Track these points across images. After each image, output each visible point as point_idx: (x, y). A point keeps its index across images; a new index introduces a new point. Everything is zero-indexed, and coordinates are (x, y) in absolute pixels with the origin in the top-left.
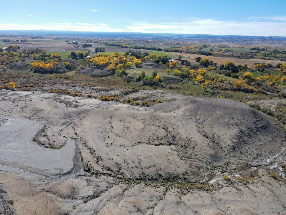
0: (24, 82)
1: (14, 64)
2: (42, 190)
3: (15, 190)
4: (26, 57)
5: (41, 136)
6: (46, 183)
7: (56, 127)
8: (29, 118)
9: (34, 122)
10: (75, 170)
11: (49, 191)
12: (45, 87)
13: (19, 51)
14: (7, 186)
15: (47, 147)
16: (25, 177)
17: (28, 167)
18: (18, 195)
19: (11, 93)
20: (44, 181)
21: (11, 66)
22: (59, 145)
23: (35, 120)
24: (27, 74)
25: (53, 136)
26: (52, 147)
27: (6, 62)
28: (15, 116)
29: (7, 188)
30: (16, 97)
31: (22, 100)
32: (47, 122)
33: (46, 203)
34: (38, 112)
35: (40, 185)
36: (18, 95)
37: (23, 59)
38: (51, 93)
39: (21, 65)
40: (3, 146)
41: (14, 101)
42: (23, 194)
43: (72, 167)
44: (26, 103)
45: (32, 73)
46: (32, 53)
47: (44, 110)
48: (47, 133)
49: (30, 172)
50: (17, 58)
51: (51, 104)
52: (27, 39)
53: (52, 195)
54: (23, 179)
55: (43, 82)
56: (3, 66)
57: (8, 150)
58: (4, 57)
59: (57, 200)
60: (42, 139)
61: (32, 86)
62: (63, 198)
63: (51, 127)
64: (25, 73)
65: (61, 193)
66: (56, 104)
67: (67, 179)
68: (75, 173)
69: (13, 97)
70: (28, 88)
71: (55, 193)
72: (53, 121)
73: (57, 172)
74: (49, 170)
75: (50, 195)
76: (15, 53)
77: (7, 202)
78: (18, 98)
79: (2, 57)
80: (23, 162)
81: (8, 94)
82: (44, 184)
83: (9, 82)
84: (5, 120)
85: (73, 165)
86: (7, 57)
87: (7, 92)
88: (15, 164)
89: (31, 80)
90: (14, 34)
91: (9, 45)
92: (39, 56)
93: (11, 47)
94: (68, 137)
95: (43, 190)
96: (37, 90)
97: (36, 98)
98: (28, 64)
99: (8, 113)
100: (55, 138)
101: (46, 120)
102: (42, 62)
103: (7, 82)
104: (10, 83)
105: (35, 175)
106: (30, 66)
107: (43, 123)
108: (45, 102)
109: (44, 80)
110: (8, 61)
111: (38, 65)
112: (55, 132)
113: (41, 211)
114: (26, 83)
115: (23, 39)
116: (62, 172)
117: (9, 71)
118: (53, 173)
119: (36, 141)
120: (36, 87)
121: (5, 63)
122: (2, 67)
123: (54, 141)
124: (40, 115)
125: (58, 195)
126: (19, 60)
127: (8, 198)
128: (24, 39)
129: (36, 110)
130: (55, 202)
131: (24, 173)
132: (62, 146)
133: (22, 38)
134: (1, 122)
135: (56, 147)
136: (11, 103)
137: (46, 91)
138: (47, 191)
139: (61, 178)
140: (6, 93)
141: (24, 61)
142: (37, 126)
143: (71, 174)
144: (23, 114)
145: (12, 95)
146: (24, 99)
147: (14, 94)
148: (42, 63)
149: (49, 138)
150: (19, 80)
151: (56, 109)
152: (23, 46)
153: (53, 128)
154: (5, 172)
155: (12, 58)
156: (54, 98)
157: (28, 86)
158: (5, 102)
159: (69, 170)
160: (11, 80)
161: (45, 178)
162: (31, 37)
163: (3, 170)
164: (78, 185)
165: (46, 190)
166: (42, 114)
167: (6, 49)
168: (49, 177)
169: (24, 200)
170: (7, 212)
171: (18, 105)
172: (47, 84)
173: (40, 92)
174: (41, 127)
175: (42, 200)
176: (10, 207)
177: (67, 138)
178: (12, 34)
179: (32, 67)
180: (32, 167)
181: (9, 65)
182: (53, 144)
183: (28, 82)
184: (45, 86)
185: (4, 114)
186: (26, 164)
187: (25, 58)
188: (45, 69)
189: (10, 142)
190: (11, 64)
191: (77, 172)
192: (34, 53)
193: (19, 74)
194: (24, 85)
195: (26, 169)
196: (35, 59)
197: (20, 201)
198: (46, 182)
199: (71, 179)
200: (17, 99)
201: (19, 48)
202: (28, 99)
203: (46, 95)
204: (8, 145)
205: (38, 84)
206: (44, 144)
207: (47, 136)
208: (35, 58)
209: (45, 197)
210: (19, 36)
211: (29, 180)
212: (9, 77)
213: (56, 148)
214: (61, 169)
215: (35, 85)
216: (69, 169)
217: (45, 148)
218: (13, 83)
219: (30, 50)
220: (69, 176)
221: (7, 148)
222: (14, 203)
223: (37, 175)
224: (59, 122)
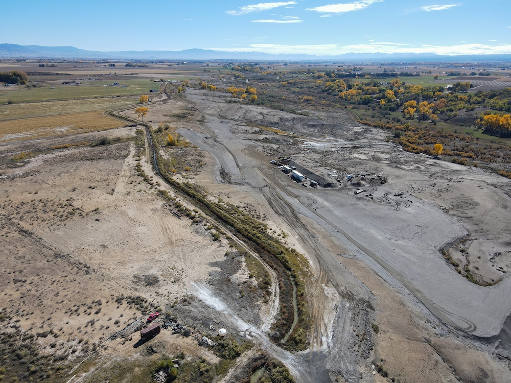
0: (459, 147)
1: (452, 114)
2: (425, 340)
3: (387, 314)
4: (479, 103)
5: (457, 249)
6: (437, 333)
7: (491, 244)
8: (446, 211)
9: (453, 221)
10: (500, 342)
11: (437, 349)
12: (494, 163)
13: (470, 92)
14: (379, 302)
15: (460, 273)
16: (407, 303)
17: (417, 290)
18: (388, 324)
19: (432, 161)
20: (435, 328)
21: (447, 117)
22: (485, 279)
23: (455, 218)
24: (469, 134)
25: (479, 258)
26: (469, 277)
27: (441, 110)
28: (426, 200)
29: (378, 304)
30: (437, 169)
31: (445, 177)
32: (475, 227)
33: (426, 365)
34: (467, 205)
35: (426, 329)
36: (442, 167)
37: (471, 106)
38: (504, 178)
39: (465, 116)
40: (393, 240)
41: (431, 176)
42: (397, 328)
43: (496, 333)
44: (449, 183)
45: (479, 134)
46: (492, 96)
47: (477, 204)
48: (468, 248)
49: (417, 301)
50: (462, 104)
51: (497, 198)
52: (494, 70)
53: (439, 358)
54: (403, 305)
55: (494, 153)
56: (435, 116)
57: (397, 250)
58: (441, 102)
59: (445, 374)
60: (456, 256)
61: (470, 157)
62: (457, 377)
63: (481, 240)
64: (467, 131)
65: (456, 367)
66: (507, 200)
67: (478, 350)
68: (497, 348)
69: (433, 169)
70: (462, 159)
71: (447, 360)
72: (488, 231)
73: (464, 326)
74: (450, 314)
75: (436, 357)
76: (460, 95)
77: (371, 325)
78: (439, 172)
79: (438, 101)
80: (413, 279)
81: (426, 163)
82: (432, 330)
83: (435, 143)
84: (408, 202)
85: (499, 331)
86: (446, 101)
87: (426, 159)
88: (399, 275)
89: (473, 146)
90: (470, 62)
91: (456, 82)
92: (504, 103)
93: (458, 85)
94: (508, 272)
95: (428, 342)
96: (478, 165)
97: (471, 180)
98: (478, 116)
99: (417, 192)
100: (480, 263)
101: (476, 224)
102: (505, 116)
103: (432, 143)
104: (435, 145)
105: (423, 309)
106: (479, 120)
107: (467, 227)
108: (485, 190)
109: (498, 149)
110: (445, 108)
111: (496, 120)
112: (484, 252)
113: (413, 372)
114: (461, 149)
115: (484, 70)
116: (472, 331)
117: (441, 125)
118: (455, 324)
119: (444, 254)
120: (477, 159)
121: (439, 111)
122: (433, 116)
123: (477, 269)
124: (466, 211)
125: (451, 367)
126: (464, 108)
127: (375, 321)
128: (486, 71)
129: (462, 201)
130: (441, 375)
131: (408, 296)
132: (490, 285)
133: (483, 68)
134: (403, 203)
135: (478, 280)
136: (427, 178)
137: (494, 171)
138: (434, 347)
139: (467, 340)
140: (425, 161)
141: (472, 110)
142: (455, 228)
143: (489, 346)
144: (439, 202)
145: (432, 165)
146: (448, 177)
147: (435, 164)
148: (505, 118)
149: (469, 258)
150: (452, 143)
151: (503, 210)
152: (480, 84)
153: (483, 244)
154: (382, 281)
155: (453, 103)
156: (506, 189)
157: (463, 155)
158: (417, 174)
159: (488, 336)
160: (438, 141)
161: (437, 323)
162: (501, 68)
163: (381, 275)
164: (496, 375)
165: (432, 343)
166: (472, 211)
167: (449, 89)
168: (445, 325)
169: (394, 337)
170: (366, 340)
171: (435, 184)
172: (501, 158)
173: (482, 171)
174: (462, 233)
175: (419, 356)
176: (372, 335)
177: (506, 275)
178: (467, 62)
179: (483, 122)
180: (422, 294)
181: (444, 115)
182: (473, 272)
183: (466, 149)
184: (496, 162)
185: (410, 193)
186: (416, 284)
187: (476, 106)
188: (508, 128)
189: (404, 238)
190: (448, 113)
191: (504, 348)
192: (495, 98)
193: (455, 132)
194: (458, 152)
195: (413, 292)
196: (493, 108)
197: (388, 334)
198: (438, 331)
199: (487, 354)
200: (437, 173)
201: (471, 86)
202: (455, 178)
203: (491, 178)
204: (399, 242)
205: (483, 156)
206: (456, 265)
207: (468, 253)
208: (495, 106)
209: (427, 355)
210: (478, 66)
211: (412, 312)
212: (438, 135)
213: (476, 283)
214: (472, 325)
215: (478, 156)
216: (487, 334)
217: (455, 273)
218: (441, 145)
219: (491, 91)
220: (482, 345)
221: (398, 246)
222: (379, 333)
223: (426, 311)
224: (500, 236)
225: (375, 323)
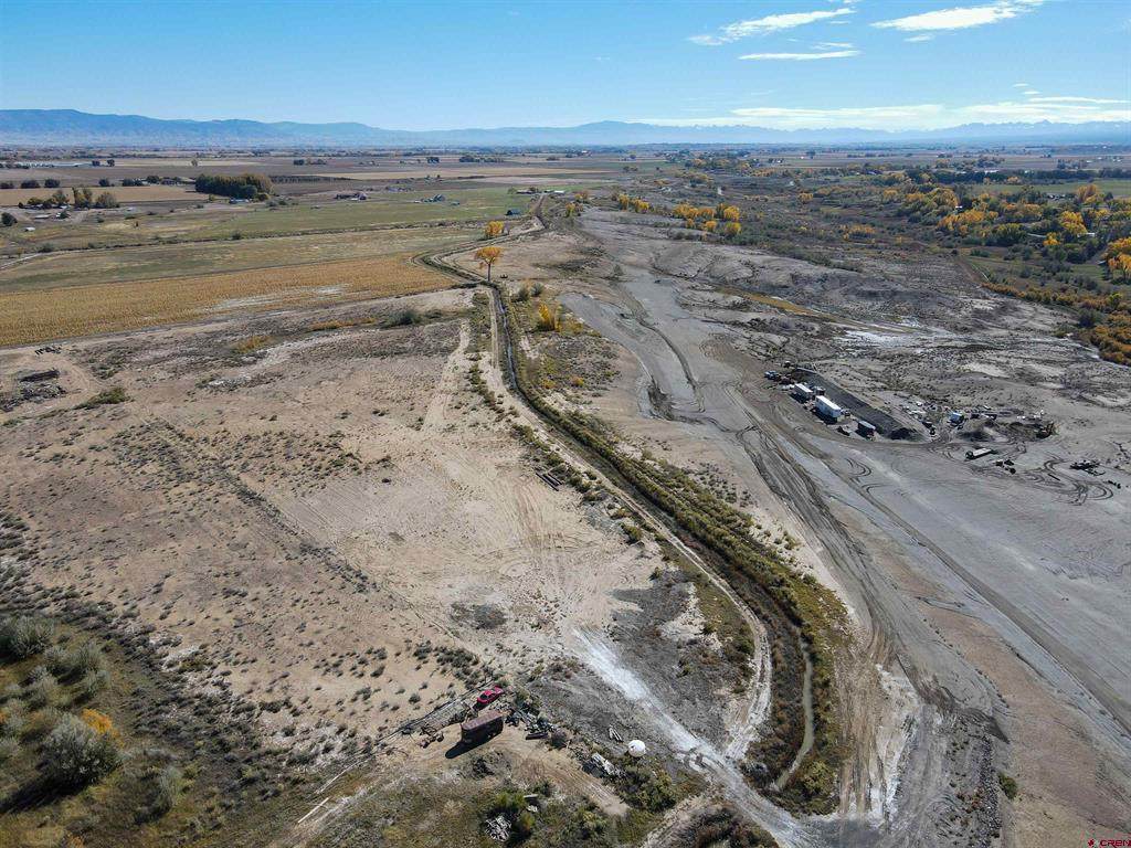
3: (1040, 754)
14: (1021, 723)
16: (1095, 735)
17: (1123, 704)
18: (1042, 780)
29: (1018, 728)
40: (1063, 577)
42: (1064, 793)
54: (1083, 736)
57: (1074, 601)
77: (995, 777)
80: (1112, 676)
84: (1109, 486)
88: (1078, 663)
127: (1006, 765)
131: (1099, 716)
134: (1094, 488)
154: (1032, 673)
163: (1028, 658)
169: (1054, 810)
170: (982, 810)
176: (999, 801)
185: (1115, 464)
186: (1119, 689)
189: (1092, 574)
195: (1113, 707)
197: (1041, 804)
204: (1081, 582)
211: (1106, 756)
221: (1075, 591)
222: (1017, 798)
225: (1008, 773)
